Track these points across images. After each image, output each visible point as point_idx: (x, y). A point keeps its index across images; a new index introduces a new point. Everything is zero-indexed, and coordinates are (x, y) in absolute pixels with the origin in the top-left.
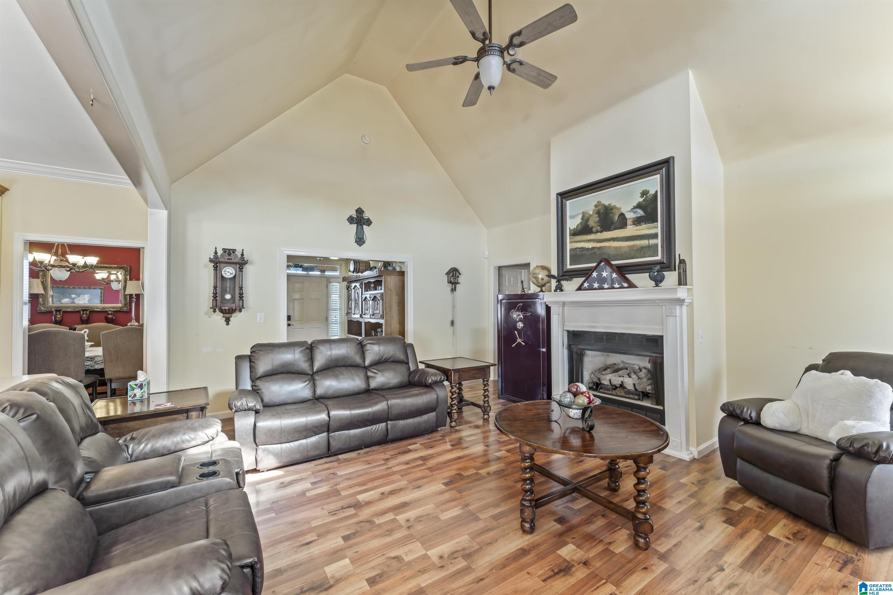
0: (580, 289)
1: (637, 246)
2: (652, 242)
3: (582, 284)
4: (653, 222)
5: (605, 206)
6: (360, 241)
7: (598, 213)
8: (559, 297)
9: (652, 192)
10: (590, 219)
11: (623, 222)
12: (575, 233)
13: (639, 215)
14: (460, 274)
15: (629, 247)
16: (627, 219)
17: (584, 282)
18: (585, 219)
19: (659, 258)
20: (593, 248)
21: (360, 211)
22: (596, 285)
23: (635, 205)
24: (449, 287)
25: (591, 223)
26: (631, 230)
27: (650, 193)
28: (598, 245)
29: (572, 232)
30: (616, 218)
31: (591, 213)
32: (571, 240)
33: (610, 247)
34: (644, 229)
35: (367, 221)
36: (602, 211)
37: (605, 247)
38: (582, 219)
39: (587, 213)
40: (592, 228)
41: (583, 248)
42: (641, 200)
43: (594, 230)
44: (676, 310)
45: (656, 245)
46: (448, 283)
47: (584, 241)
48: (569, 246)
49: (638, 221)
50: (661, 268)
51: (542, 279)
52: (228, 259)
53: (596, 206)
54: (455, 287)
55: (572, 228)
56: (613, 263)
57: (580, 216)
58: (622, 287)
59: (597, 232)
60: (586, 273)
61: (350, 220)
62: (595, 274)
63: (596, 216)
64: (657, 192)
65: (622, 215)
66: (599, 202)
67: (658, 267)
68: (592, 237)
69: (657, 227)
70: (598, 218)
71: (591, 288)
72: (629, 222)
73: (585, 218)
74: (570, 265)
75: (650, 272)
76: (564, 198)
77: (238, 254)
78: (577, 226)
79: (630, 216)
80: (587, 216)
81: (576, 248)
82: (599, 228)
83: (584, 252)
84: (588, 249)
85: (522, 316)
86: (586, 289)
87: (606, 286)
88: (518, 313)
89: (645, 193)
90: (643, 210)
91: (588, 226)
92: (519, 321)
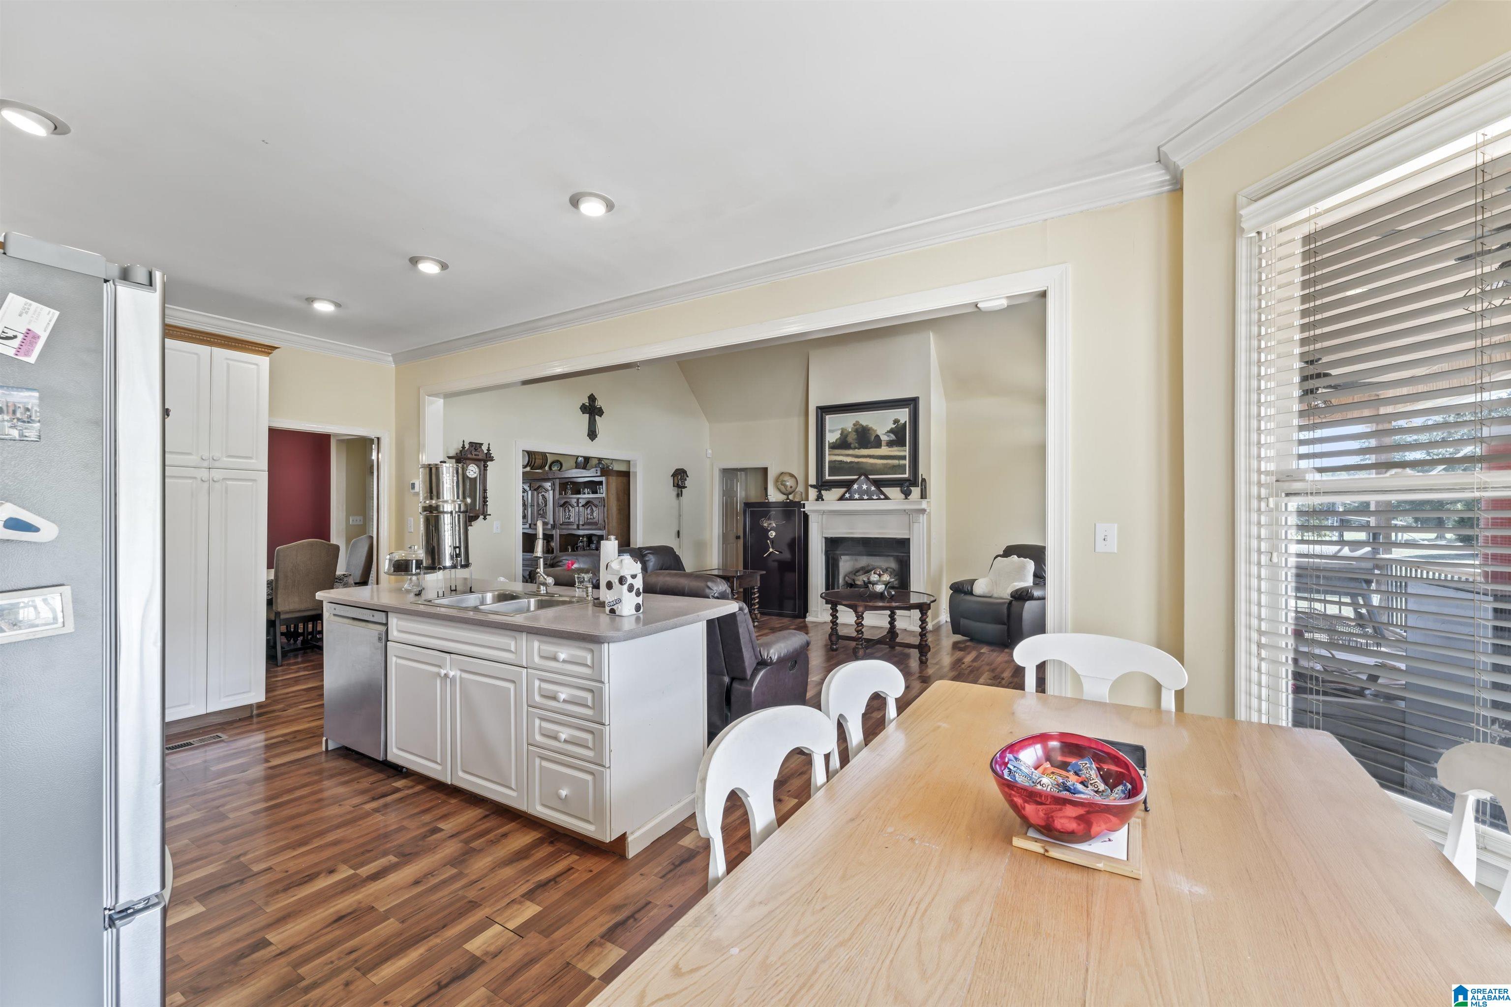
0: (842, 498)
1: (889, 464)
2: (902, 462)
3: (844, 495)
4: (903, 447)
5: (863, 426)
6: (592, 434)
7: (856, 431)
8: (820, 506)
9: (902, 421)
10: (849, 436)
11: (878, 443)
12: (833, 446)
13: (891, 439)
14: (688, 477)
15: (883, 464)
16: (881, 440)
17: (846, 493)
18: (844, 435)
19: (906, 476)
20: (851, 462)
21: (592, 398)
22: (857, 496)
23: (889, 430)
24: (673, 492)
25: (850, 439)
26: (884, 450)
28: (856, 460)
29: (832, 445)
30: (873, 438)
31: (850, 430)
32: (830, 453)
33: (866, 463)
34: (895, 451)
35: (599, 411)
36: (860, 430)
37: (863, 462)
38: (841, 434)
39: (846, 429)
40: (851, 444)
41: (841, 461)
42: (894, 426)
43: (852, 446)
44: (920, 517)
45: (905, 465)
46: (674, 486)
47: (842, 455)
48: (827, 458)
49: (890, 444)
50: (910, 484)
51: (791, 487)
52: (475, 455)
53: (854, 425)
54: (682, 491)
55: (831, 442)
56: (870, 477)
57: (840, 432)
58: (879, 499)
59: (855, 448)
60: (848, 485)
61: (583, 409)
62: (855, 486)
63: (855, 433)
64: (906, 422)
65: (877, 436)
66: (857, 422)
67: (907, 484)
68: (850, 452)
69: (906, 451)
70: (856, 436)
71: (851, 499)
72: (883, 443)
74: (829, 476)
75: (901, 487)
76: (824, 412)
77: (484, 448)
78: (836, 441)
79: (884, 438)
80: (845, 432)
81: (835, 461)
82: (857, 445)
83: (843, 465)
84: (846, 463)
85: (774, 525)
86: (847, 499)
87: (865, 497)
88: (769, 522)
89: (896, 421)
90: (895, 435)
91: (847, 442)
92: (771, 529)
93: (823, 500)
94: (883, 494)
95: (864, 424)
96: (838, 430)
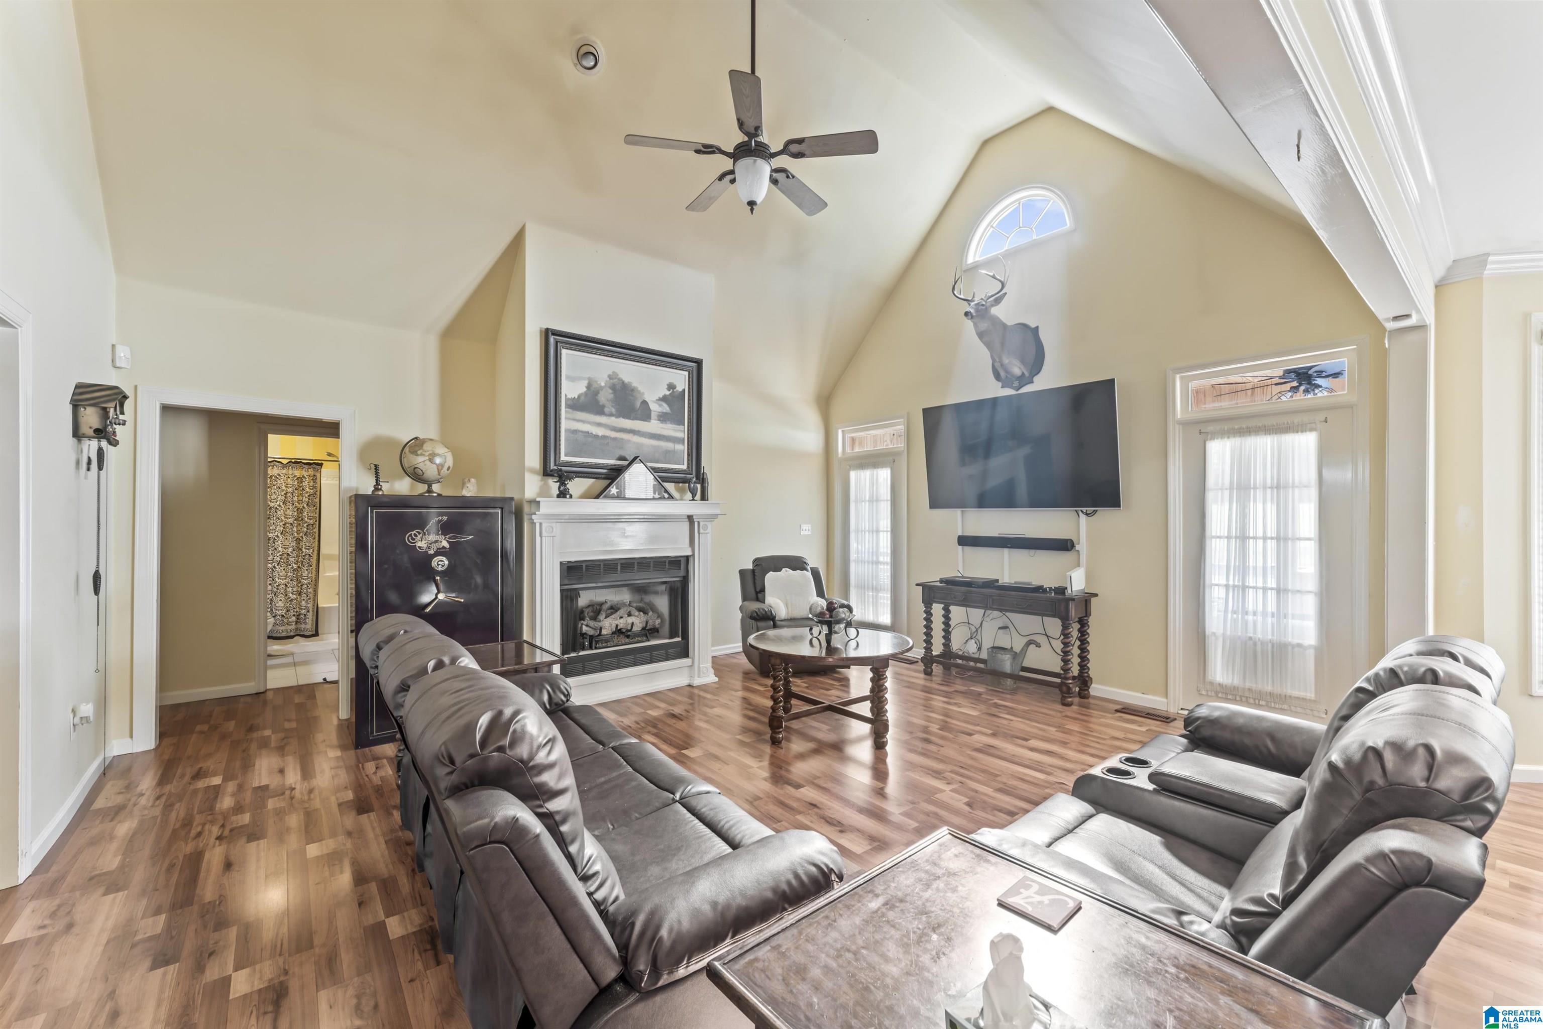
0: (602, 495)
1: (661, 447)
2: (677, 447)
3: (607, 489)
4: (679, 425)
5: (623, 382)
7: (613, 388)
9: (679, 388)
10: (601, 392)
11: (645, 414)
12: (575, 405)
13: (664, 411)
15: (653, 446)
16: (650, 410)
17: (606, 486)
18: (592, 391)
19: (685, 467)
20: (604, 437)
22: (627, 493)
23: (661, 396)
25: (602, 398)
26: (654, 426)
27: (677, 389)
28: (613, 434)
29: (572, 402)
30: (638, 404)
31: (603, 384)
32: (569, 416)
33: (629, 441)
34: (670, 430)
36: (618, 387)
37: (622, 439)
38: (589, 387)
39: (596, 382)
40: (603, 406)
41: (588, 432)
42: (668, 393)
43: (606, 410)
45: (682, 452)
47: (590, 423)
48: (564, 425)
49: (663, 418)
50: (694, 480)
53: (610, 377)
55: (569, 396)
57: (585, 383)
58: (662, 499)
59: (611, 415)
62: (627, 477)
63: (610, 391)
64: (684, 390)
65: (645, 403)
66: (614, 374)
68: (603, 419)
69: (684, 431)
70: (612, 395)
71: (620, 495)
72: (654, 415)
73: (592, 388)
74: (566, 455)
76: (560, 342)
78: (579, 396)
79: (655, 408)
80: (596, 386)
81: (577, 431)
82: (613, 410)
83: (592, 439)
84: (597, 436)
85: (445, 544)
86: (612, 497)
88: (431, 538)
89: (671, 387)
90: (669, 405)
91: (597, 402)
92: (438, 553)
93: (571, 497)
94: (666, 491)
95: (626, 379)
96: (583, 379)
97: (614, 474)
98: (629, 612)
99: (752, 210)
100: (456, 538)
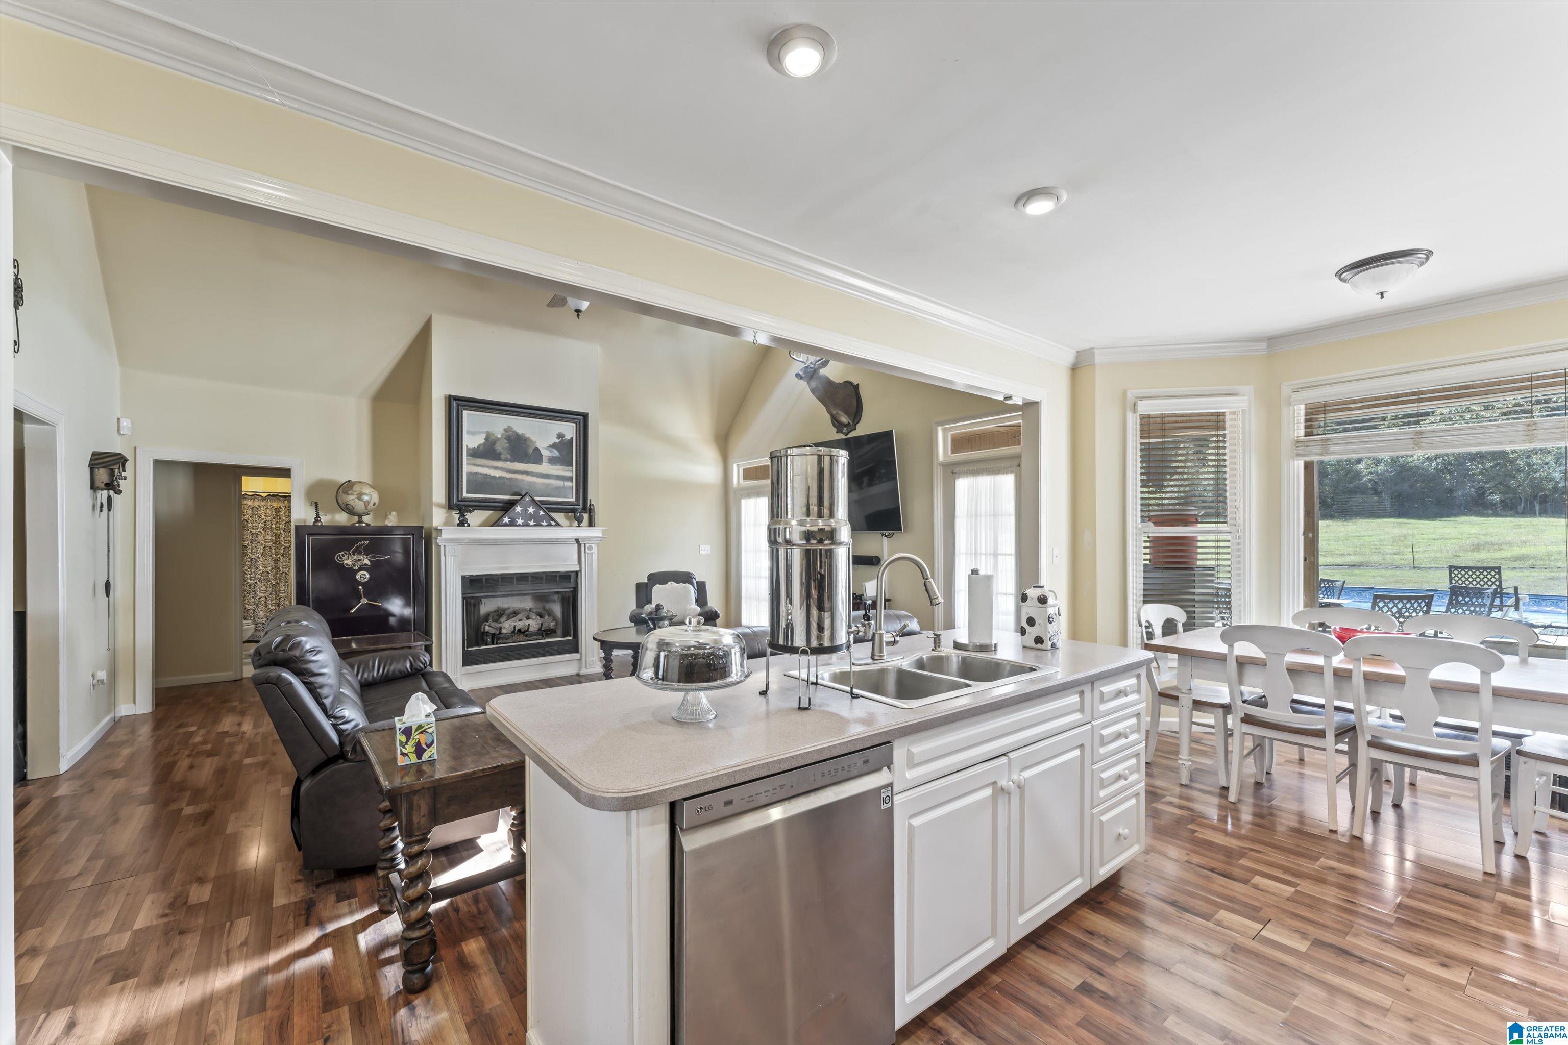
0: (496, 523)
1: (552, 484)
2: (567, 484)
3: (498, 519)
4: (569, 466)
5: (517, 434)
7: (508, 439)
8: (464, 533)
9: (568, 437)
10: (498, 443)
11: (536, 457)
12: (475, 453)
13: (554, 455)
15: (544, 484)
16: (542, 455)
17: (502, 516)
19: (573, 500)
20: (500, 478)
22: (518, 521)
23: (551, 444)
25: (499, 447)
26: (544, 468)
27: (566, 437)
28: (508, 475)
29: (472, 452)
30: (531, 451)
31: (499, 436)
32: (469, 462)
33: (523, 480)
34: (558, 470)
36: (513, 438)
37: (517, 479)
38: (487, 439)
39: (493, 434)
40: (500, 454)
41: (486, 474)
42: (557, 441)
43: (503, 456)
45: (572, 487)
46: (93, 487)
47: (488, 467)
48: (466, 469)
49: (552, 461)
53: (505, 430)
55: (470, 447)
56: (536, 498)
57: (484, 436)
58: (550, 525)
59: (506, 460)
60: (503, 506)
62: (518, 509)
63: (506, 441)
64: (572, 438)
65: (537, 450)
66: (509, 428)
67: (580, 509)
68: (500, 464)
69: (572, 471)
70: (507, 445)
71: (512, 524)
72: (545, 459)
73: (490, 440)
75: (572, 513)
76: (461, 405)
78: (479, 447)
79: (545, 453)
80: (493, 438)
81: (476, 474)
82: (509, 457)
83: (489, 480)
84: (494, 477)
85: (367, 562)
86: (506, 525)
87: (532, 523)
88: (356, 557)
89: (560, 436)
90: (559, 451)
91: (494, 450)
92: (361, 569)
93: (469, 525)
94: (553, 520)
95: (520, 431)
96: (482, 433)
97: (507, 507)
98: (528, 616)
99: (578, 316)
100: (377, 557)
